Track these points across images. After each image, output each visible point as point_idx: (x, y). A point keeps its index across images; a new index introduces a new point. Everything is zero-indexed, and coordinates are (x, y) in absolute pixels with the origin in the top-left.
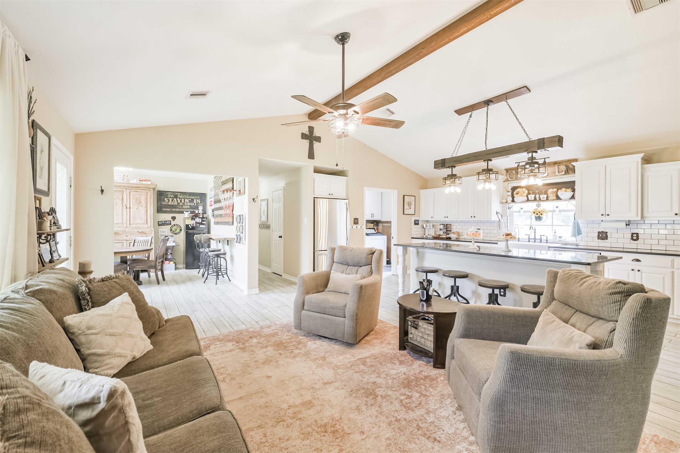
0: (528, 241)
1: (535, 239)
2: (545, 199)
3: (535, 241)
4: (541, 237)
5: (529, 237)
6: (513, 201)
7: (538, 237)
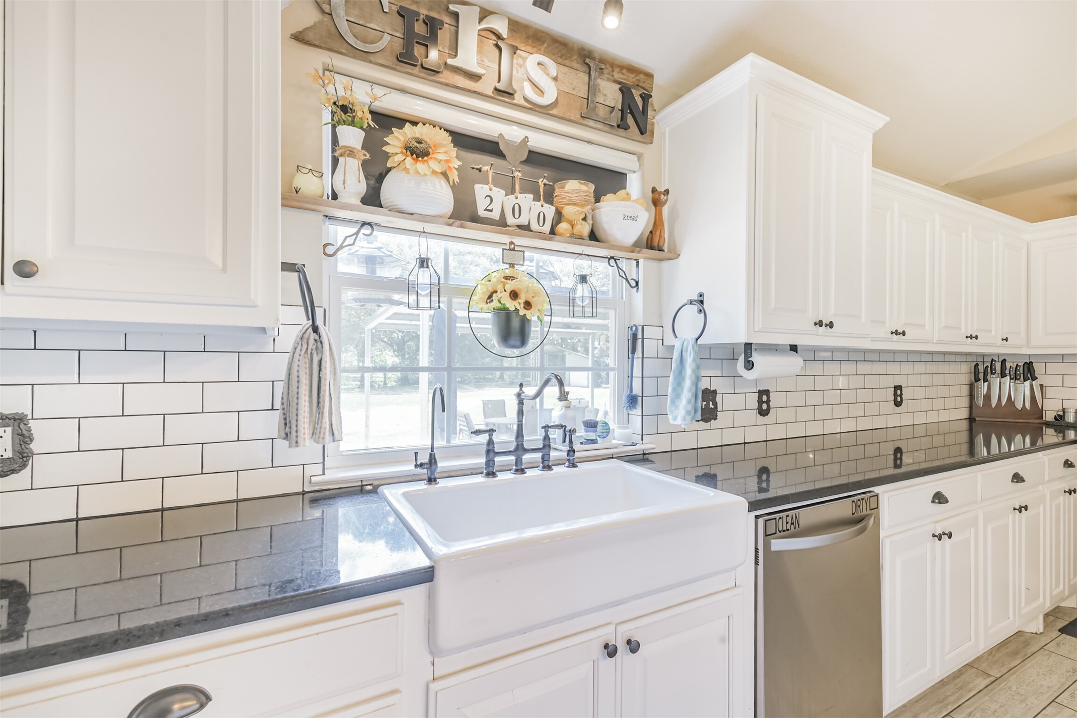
0: (482, 460)
1: (520, 449)
2: (547, 228)
3: (518, 461)
4: (546, 438)
5: (490, 442)
6: (372, 198)
7: (534, 438)
